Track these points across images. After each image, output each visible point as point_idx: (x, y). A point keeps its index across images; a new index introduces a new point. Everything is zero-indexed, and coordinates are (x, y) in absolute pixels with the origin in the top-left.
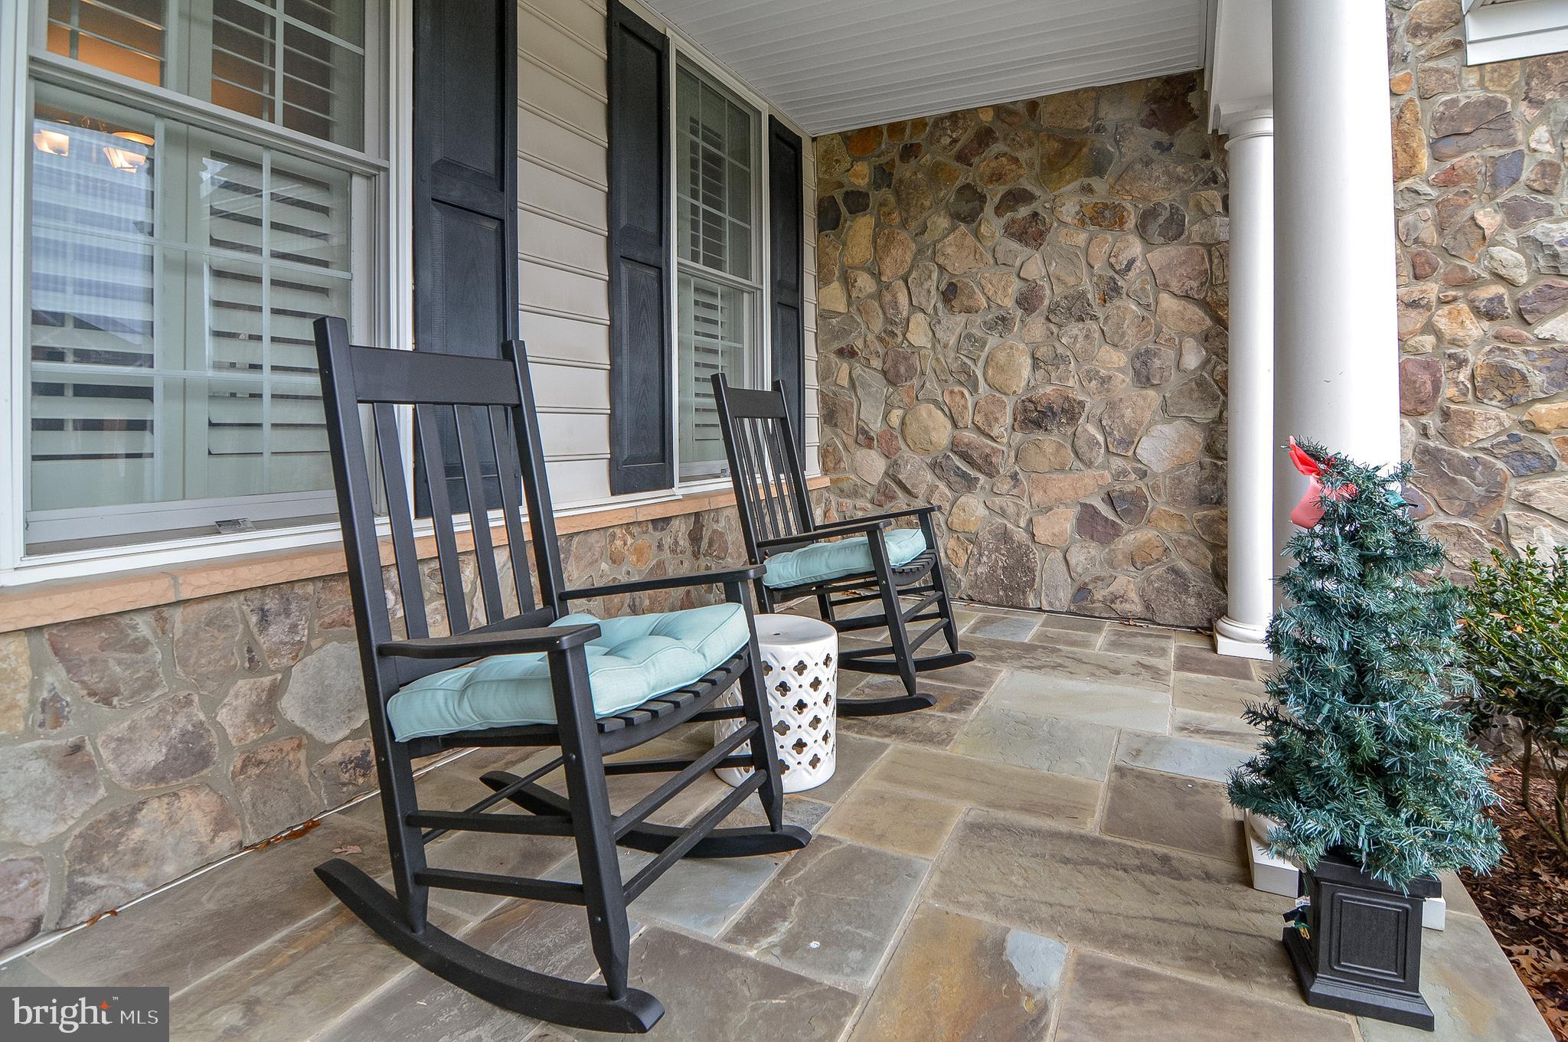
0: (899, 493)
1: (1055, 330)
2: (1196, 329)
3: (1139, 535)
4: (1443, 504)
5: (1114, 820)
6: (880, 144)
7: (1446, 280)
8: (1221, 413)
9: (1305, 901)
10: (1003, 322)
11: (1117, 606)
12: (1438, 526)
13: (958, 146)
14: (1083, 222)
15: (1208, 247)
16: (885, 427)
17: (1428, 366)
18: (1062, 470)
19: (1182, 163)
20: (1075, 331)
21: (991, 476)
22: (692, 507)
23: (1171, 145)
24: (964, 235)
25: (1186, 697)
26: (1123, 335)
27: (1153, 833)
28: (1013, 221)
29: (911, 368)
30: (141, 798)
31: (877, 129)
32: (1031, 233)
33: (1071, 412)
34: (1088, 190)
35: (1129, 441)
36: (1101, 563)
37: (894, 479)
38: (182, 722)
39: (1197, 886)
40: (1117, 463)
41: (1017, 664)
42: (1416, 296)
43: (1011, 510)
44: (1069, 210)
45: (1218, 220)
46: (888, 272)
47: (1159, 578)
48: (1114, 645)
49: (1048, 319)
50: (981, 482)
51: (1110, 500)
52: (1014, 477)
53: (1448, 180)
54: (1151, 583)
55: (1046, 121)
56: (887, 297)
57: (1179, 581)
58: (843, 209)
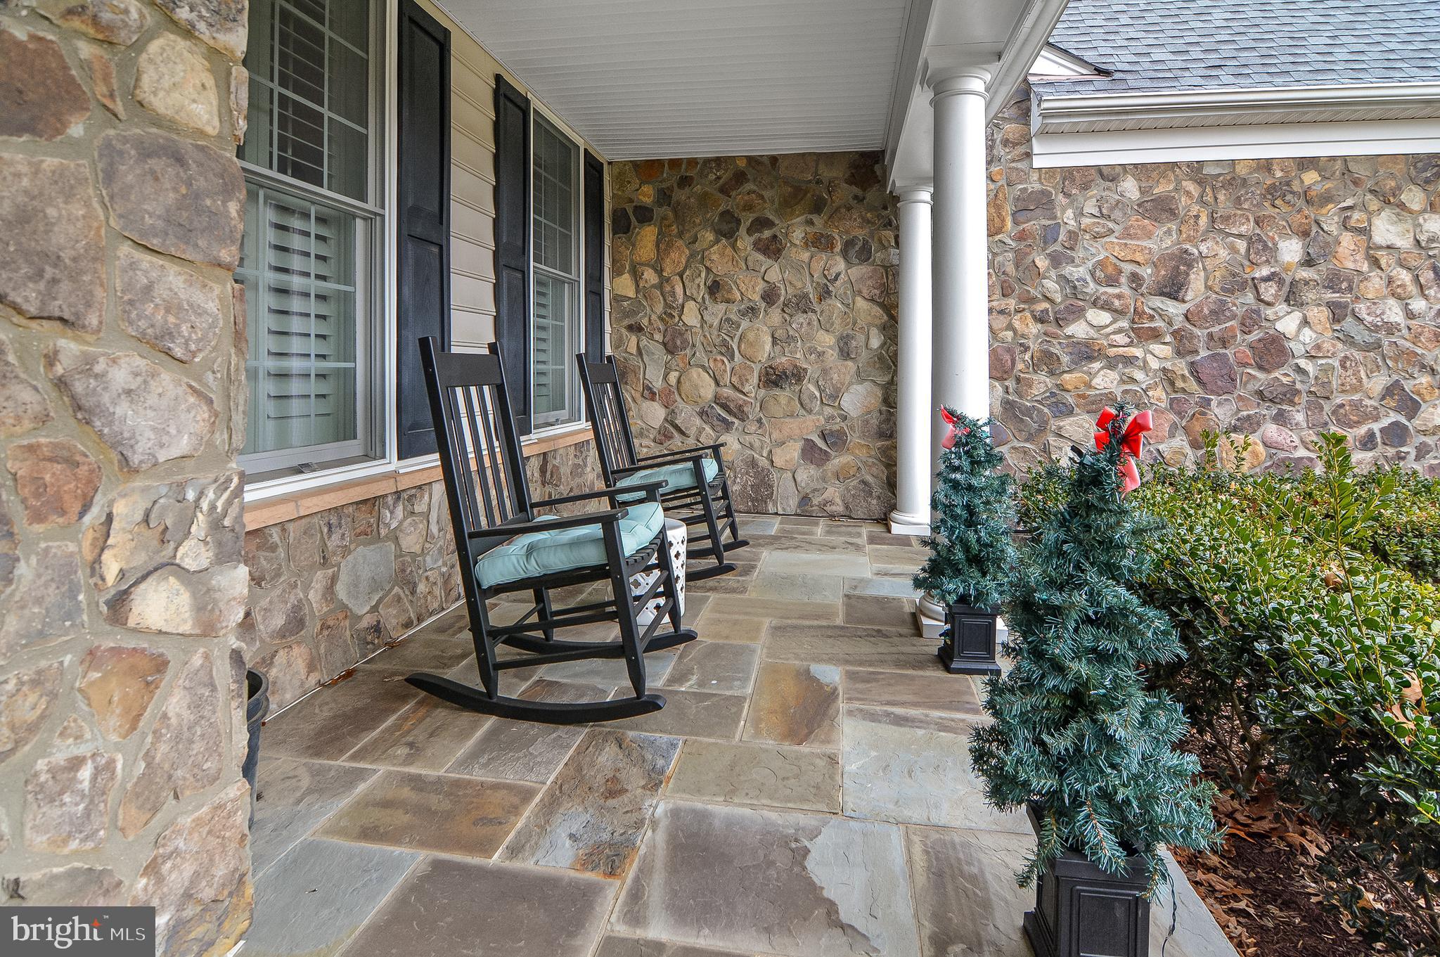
0: (676, 434)
1: (788, 318)
2: (878, 322)
3: (841, 459)
4: (1016, 434)
5: (849, 616)
6: (663, 173)
7: (1019, 298)
8: (893, 377)
9: (948, 626)
10: (752, 311)
11: (828, 508)
12: (1014, 448)
13: (722, 181)
14: (806, 244)
15: (886, 268)
16: (665, 385)
17: (1009, 350)
18: (792, 416)
19: (870, 211)
20: (801, 320)
21: (743, 420)
22: (544, 448)
23: (864, 198)
24: (725, 247)
25: (877, 558)
26: (832, 324)
27: (871, 621)
28: (760, 239)
29: (685, 342)
30: (275, 648)
31: (660, 163)
32: (772, 249)
33: (798, 375)
34: (811, 223)
35: (836, 396)
36: (817, 479)
37: (672, 426)
38: (292, 600)
39: (896, 640)
40: (828, 411)
41: (772, 547)
42: (1003, 307)
43: (757, 444)
44: (798, 235)
45: (893, 251)
46: (668, 269)
47: (855, 487)
48: (829, 533)
49: (783, 310)
50: (736, 425)
51: (823, 436)
52: (759, 421)
53: (1021, 237)
54: (849, 491)
55: (783, 172)
56: (668, 288)
57: (867, 489)
58: (633, 219)
